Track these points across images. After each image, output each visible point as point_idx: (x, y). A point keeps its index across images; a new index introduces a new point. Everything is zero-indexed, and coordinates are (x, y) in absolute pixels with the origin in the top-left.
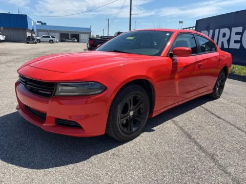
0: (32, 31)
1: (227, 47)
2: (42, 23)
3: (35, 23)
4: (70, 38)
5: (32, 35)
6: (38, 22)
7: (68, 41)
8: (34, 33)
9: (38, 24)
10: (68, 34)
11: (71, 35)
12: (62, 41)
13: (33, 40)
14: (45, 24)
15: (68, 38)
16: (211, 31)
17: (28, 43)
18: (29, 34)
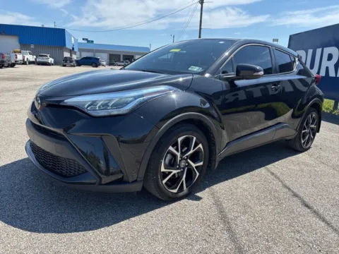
0: (72, 51)
1: (334, 75)
2: (88, 41)
3: (76, 40)
4: (122, 60)
5: (71, 55)
6: (83, 39)
7: (119, 64)
8: (75, 53)
9: (84, 41)
10: (120, 55)
11: (124, 56)
12: (111, 64)
13: (71, 62)
14: (92, 42)
15: (119, 61)
16: (310, 51)
17: (64, 66)
18: (67, 55)
